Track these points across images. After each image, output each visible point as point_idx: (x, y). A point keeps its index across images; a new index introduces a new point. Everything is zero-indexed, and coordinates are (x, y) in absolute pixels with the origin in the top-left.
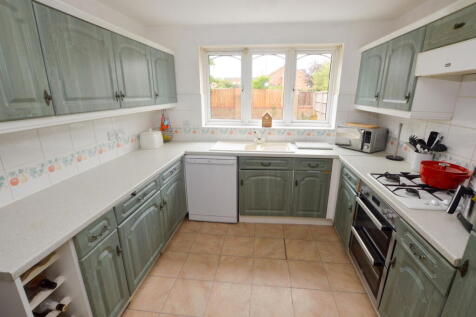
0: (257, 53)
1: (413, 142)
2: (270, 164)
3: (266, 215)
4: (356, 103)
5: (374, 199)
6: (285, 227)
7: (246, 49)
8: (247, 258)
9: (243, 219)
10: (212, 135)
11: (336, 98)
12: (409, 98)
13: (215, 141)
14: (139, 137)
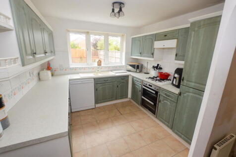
0: (92, 34)
1: (154, 67)
2: (107, 80)
3: (107, 101)
4: (131, 55)
5: (149, 85)
6: (114, 105)
7: (88, 32)
8: (108, 119)
9: (98, 105)
10: (75, 71)
11: (124, 54)
12: (153, 54)
13: (78, 73)
14: (39, 74)
